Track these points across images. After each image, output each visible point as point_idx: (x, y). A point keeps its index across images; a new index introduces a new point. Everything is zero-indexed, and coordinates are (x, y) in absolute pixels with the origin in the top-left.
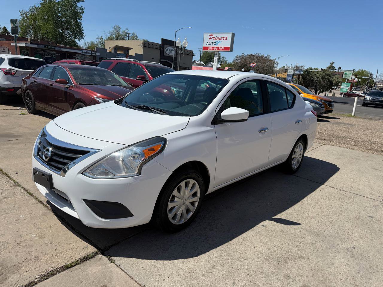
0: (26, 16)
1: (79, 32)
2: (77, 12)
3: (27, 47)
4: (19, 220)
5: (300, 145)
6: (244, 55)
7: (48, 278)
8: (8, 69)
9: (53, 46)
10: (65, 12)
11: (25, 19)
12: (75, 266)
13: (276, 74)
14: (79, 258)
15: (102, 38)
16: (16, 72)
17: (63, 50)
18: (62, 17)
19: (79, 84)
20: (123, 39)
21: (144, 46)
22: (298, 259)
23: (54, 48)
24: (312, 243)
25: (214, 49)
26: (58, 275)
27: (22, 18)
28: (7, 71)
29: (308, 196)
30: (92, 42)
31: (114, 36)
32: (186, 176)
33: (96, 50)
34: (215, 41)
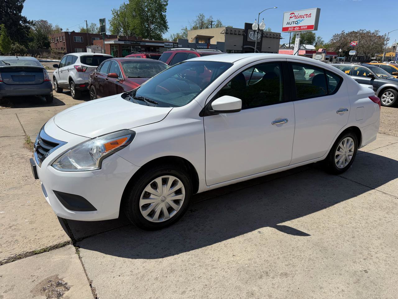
0: (117, 14)
1: (163, 25)
2: (162, 5)
3: (116, 44)
4: (24, 205)
5: (348, 140)
6: (344, 33)
7: (15, 261)
8: (80, 67)
9: (138, 42)
10: (151, 6)
11: (116, 17)
12: (43, 253)
13: (384, 53)
14: (50, 245)
15: (186, 29)
16: (87, 69)
17: (147, 44)
18: (148, 12)
19: (129, 77)
20: (207, 28)
21: (226, 33)
22: (279, 276)
23: (139, 43)
24: (310, 259)
25: (295, 29)
26: (24, 259)
27: (114, 16)
28: (79, 68)
29: (342, 203)
30: (178, 34)
31: (198, 25)
32: (161, 172)
33: (178, 42)
34: (296, 20)
